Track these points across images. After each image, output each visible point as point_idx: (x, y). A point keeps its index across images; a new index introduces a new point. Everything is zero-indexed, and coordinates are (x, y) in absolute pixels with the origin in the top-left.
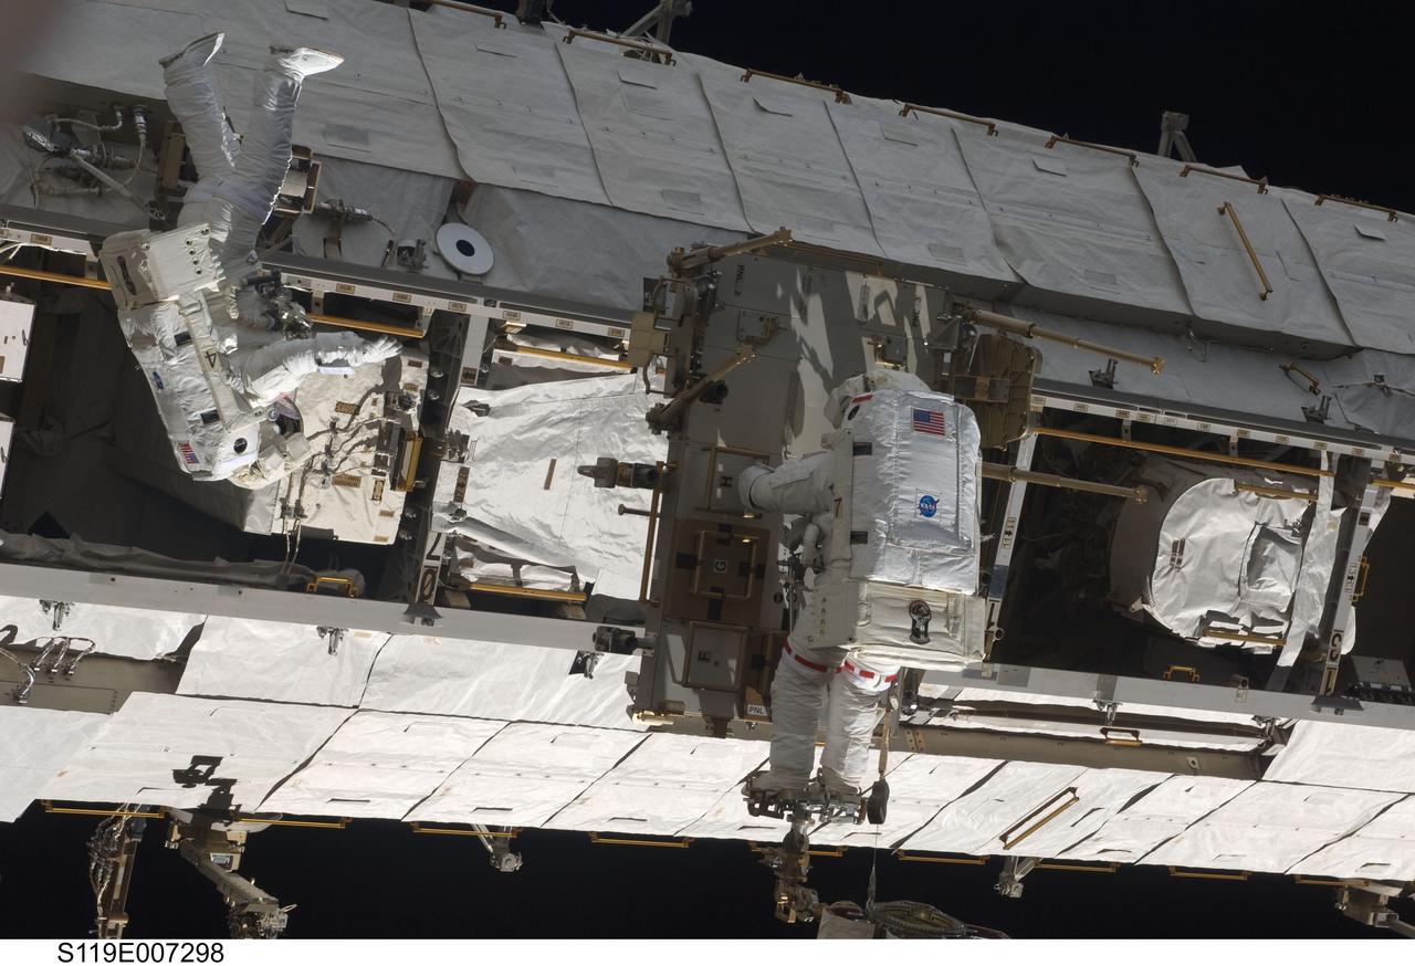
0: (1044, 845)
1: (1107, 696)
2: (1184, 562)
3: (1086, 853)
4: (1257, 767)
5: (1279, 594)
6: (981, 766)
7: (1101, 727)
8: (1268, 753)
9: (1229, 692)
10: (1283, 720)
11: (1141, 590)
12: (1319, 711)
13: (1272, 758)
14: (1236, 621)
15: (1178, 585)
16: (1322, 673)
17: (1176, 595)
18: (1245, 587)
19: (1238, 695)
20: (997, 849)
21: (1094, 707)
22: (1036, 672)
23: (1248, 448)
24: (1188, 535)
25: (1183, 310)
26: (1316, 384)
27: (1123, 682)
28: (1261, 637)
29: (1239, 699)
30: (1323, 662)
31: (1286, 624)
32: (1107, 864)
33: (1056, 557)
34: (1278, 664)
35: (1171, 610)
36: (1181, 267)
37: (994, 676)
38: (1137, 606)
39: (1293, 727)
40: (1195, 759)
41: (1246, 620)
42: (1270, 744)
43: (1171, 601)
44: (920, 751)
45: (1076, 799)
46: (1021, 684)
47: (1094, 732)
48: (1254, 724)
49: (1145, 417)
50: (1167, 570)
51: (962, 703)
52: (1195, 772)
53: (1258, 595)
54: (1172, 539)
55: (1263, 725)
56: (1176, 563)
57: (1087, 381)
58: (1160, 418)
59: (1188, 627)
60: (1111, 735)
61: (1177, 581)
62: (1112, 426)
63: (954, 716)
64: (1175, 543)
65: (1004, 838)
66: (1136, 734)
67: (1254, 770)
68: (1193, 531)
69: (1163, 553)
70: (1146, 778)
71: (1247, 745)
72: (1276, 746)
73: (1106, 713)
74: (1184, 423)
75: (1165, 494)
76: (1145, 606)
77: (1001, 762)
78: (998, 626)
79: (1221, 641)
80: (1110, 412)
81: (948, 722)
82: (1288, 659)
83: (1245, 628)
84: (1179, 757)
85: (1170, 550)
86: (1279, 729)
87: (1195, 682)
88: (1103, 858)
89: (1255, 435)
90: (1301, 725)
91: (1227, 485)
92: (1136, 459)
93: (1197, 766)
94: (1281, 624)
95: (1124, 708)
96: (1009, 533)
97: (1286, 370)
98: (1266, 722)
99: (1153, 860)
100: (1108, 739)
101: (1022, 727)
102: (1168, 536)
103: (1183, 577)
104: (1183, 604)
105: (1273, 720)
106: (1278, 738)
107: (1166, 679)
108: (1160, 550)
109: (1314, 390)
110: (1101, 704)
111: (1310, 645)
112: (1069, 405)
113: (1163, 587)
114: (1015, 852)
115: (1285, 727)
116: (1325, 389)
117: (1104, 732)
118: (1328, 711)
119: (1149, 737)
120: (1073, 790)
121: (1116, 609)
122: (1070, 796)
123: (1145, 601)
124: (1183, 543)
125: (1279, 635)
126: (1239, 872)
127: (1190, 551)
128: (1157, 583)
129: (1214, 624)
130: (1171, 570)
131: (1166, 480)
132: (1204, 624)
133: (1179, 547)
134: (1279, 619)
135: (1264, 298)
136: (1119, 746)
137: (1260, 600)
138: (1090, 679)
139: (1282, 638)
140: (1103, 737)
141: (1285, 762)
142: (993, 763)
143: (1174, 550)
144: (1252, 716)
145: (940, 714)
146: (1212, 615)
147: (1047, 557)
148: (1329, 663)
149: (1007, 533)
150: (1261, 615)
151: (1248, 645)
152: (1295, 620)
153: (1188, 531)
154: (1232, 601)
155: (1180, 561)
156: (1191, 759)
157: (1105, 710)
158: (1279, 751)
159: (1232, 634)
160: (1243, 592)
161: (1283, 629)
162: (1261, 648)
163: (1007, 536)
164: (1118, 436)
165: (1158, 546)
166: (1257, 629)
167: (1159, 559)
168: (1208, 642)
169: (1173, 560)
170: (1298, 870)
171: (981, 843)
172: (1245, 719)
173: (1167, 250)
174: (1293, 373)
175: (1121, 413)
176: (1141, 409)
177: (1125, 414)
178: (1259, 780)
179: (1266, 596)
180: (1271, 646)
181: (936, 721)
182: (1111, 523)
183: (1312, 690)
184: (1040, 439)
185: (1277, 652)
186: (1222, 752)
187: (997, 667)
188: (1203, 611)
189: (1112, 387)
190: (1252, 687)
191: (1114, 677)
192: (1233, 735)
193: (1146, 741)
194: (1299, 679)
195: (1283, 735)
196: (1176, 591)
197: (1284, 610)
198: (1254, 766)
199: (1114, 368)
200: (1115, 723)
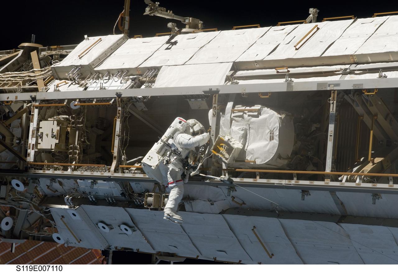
0: (304, 28)
1: (289, 84)
2: (269, 133)
3: (289, 28)
4: (235, 66)
5: (236, 127)
6: (330, 53)
7: (290, 73)
8: (232, 72)
9: (248, 91)
10: (228, 84)
11: (282, 121)
12: (217, 89)
13: (231, 70)
14: (249, 116)
15: (270, 125)
16: (218, 102)
17: (270, 122)
18: (248, 128)
19: (245, 90)
20: (320, 24)
21: (293, 79)
22: (315, 88)
23: (253, 175)
24: (269, 143)
25: (282, 220)
26: (233, 200)
27: (284, 89)
28: (240, 111)
29: (244, 89)
30: (218, 106)
31: (232, 117)
32: (281, 25)
33: (313, 128)
34: (233, 103)
35: (271, 116)
36: (284, 234)
37: (329, 85)
38: (283, 116)
39: (225, 82)
40: (256, 66)
41: (246, 116)
42: (232, 75)
43: (272, 119)
44: (351, 55)
45: (295, 46)
46: (319, 84)
47: (292, 71)
48: (238, 81)
49: (289, 182)
50: (275, 130)
51: (339, 74)
52: (256, 62)
53: (243, 125)
54: (274, 141)
55: (235, 81)
56: (272, 133)
57: (311, 192)
58: (284, 182)
59: (265, 111)
60: (286, 70)
61: (270, 127)
62: (300, 177)
63: (341, 69)
64: (273, 139)
65: (318, 29)
66: (278, 72)
67: (236, 65)
68: (268, 144)
69: (277, 136)
70: (272, 57)
71: (240, 73)
72: (230, 75)
73: (289, 78)
74: (276, 182)
75: (278, 156)
76: (280, 116)
77: (323, 56)
78: (330, 103)
79: (253, 108)
80: (302, 182)
81: (343, 67)
82: (230, 105)
83: (246, 113)
84: (262, 66)
85: (275, 137)
86: (230, 81)
87: (260, 93)
88: (283, 27)
89: (251, 180)
90: (223, 83)
91: (258, 162)
92: (290, 167)
93: (255, 64)
94: (234, 117)
95: (282, 81)
96: (331, 136)
97: (244, 203)
98: (234, 82)
99: (266, 29)
100: (287, 69)
101: (317, 69)
102: (276, 141)
103: (269, 128)
104: (267, 119)
105: (232, 84)
106: (230, 78)
107: (270, 92)
108: (278, 137)
109: (233, 198)
110: (291, 81)
111: (223, 110)
112: (316, 183)
113: (275, 123)
114: (313, 25)
115: (228, 81)
116: (230, 198)
117: (289, 71)
118: (214, 89)
119: (273, 72)
120: (297, 49)
121: (290, 114)
122: (297, 47)
123: (280, 118)
124: (270, 140)
125: (234, 113)
126: (237, 29)
127: (268, 137)
128: (277, 125)
129: (256, 114)
130: (273, 130)
131: (279, 160)
132: (259, 112)
133: (272, 138)
134: (235, 118)
135: (254, 227)
136: (283, 67)
137: (242, 124)
138: (296, 89)
139: (233, 112)
140: (289, 69)
141: (226, 70)
142: (326, 54)
143: (273, 137)
144: (239, 84)
145: (346, 69)
146: (257, 116)
147: (316, 128)
148: (216, 105)
149: (332, 136)
150: (241, 119)
151: (244, 108)
152: (229, 118)
153: (269, 144)
154: (251, 122)
155: (271, 133)
156: (258, 66)
157: (289, 79)
158: (229, 73)
159: (250, 111)
160: (248, 126)
161: (233, 115)
162: (239, 107)
163: (331, 135)
164: (298, 174)
165: (279, 138)
166: (241, 114)
167: (278, 133)
168: (257, 107)
169: (273, 134)
170: (217, 33)
171: (326, 25)
172: (241, 82)
173: (290, 239)
174: (241, 202)
175: (298, 182)
176: (291, 184)
177: (296, 182)
178: (234, 62)
179: (240, 125)
180: (236, 109)
181: (347, 66)
182: (296, 143)
183: (220, 96)
184: (324, 170)
185: (234, 107)
186: (248, 70)
187: (328, 89)
188: (261, 117)
189: (302, 190)
190: (241, 93)
191: (288, 91)
192: (245, 76)
193: (274, 70)
194: (225, 99)
195: (228, 79)
196: (270, 123)
197: (233, 121)
198: (236, 66)
199: (302, 197)
200: (285, 75)
